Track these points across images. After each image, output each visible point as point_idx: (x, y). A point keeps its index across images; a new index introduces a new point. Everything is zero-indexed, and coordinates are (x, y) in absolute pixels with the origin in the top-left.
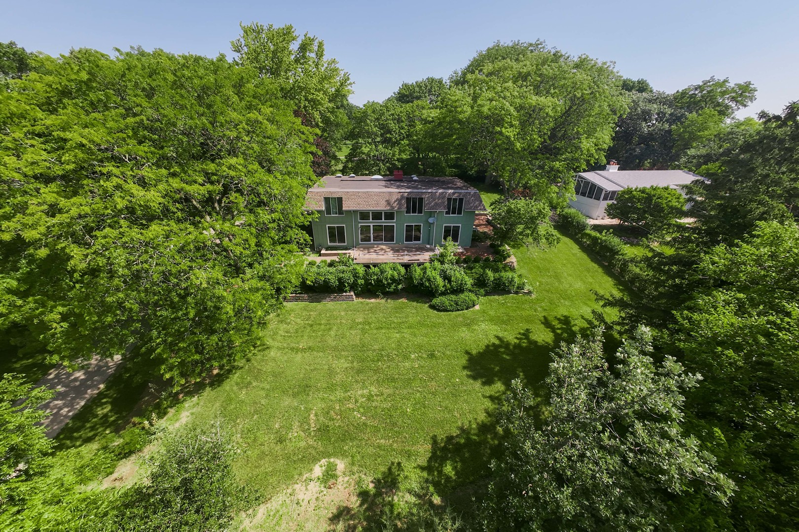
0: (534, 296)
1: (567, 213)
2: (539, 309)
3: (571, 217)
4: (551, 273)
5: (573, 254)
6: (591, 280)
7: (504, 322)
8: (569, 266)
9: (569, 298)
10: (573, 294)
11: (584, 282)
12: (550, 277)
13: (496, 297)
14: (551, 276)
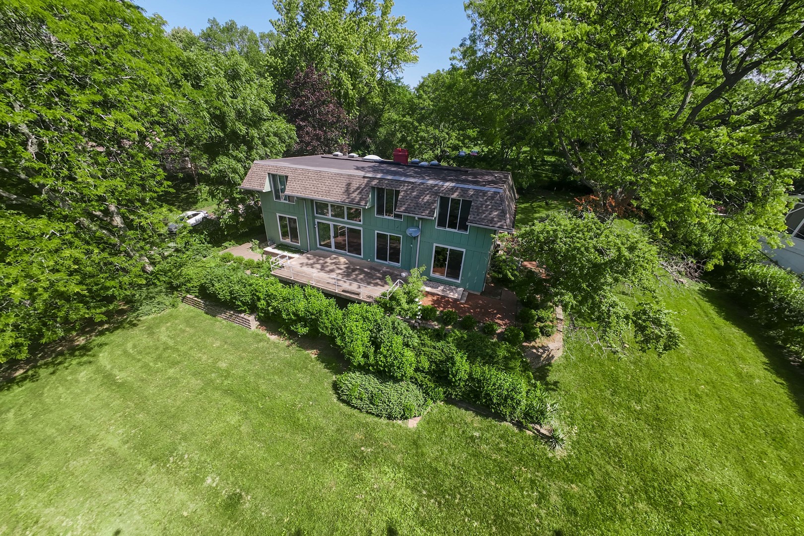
0: (560, 452)
1: (753, 273)
2: (554, 498)
3: (763, 285)
4: (646, 406)
5: (739, 375)
6: (779, 476)
7: (437, 492)
8: (712, 403)
9: (669, 507)
10: (692, 497)
11: (750, 475)
12: (638, 415)
13: (469, 416)
14: (641, 412)
